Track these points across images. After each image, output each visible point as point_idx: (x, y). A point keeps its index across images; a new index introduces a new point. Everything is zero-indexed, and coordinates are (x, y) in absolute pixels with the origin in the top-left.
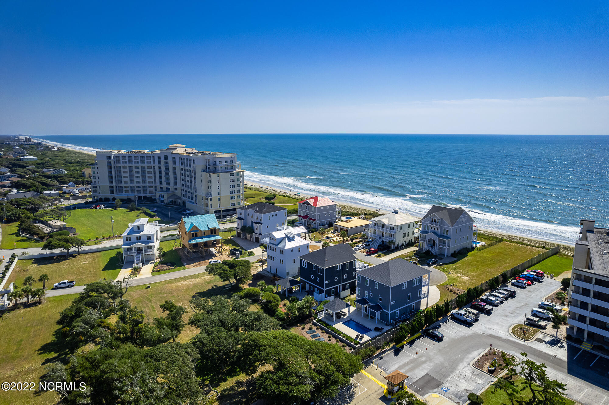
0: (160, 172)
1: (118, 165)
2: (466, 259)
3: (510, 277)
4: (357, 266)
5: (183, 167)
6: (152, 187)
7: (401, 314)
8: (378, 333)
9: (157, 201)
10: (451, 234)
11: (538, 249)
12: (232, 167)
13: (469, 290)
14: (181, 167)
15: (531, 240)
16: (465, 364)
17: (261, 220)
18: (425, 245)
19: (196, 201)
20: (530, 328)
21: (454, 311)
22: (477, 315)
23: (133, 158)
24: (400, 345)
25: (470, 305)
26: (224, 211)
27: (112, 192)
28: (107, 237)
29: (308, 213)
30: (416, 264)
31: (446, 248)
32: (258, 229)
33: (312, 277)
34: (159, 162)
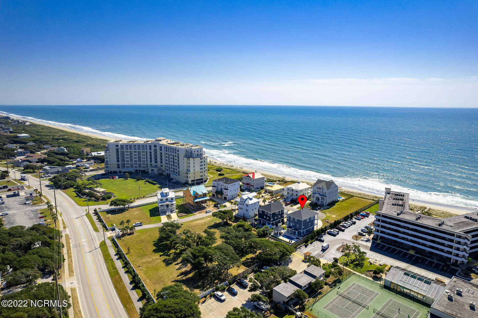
0: (151, 155)
1: (122, 150)
2: (334, 206)
3: (354, 215)
4: (285, 212)
5: (167, 153)
6: (145, 164)
7: (306, 232)
8: (297, 240)
9: (150, 173)
10: (327, 195)
11: (370, 201)
12: (201, 154)
13: (335, 221)
14: (166, 152)
15: (369, 196)
16: (333, 249)
17: (227, 187)
18: (314, 200)
19: (179, 174)
20: (360, 236)
21: (328, 231)
22: (338, 232)
23: (133, 146)
24: (307, 244)
25: (335, 228)
26: (196, 180)
27: (119, 167)
28: (136, 197)
29: (249, 182)
30: (311, 209)
31: (325, 201)
32: (226, 193)
33: (265, 217)
34: (150, 149)
